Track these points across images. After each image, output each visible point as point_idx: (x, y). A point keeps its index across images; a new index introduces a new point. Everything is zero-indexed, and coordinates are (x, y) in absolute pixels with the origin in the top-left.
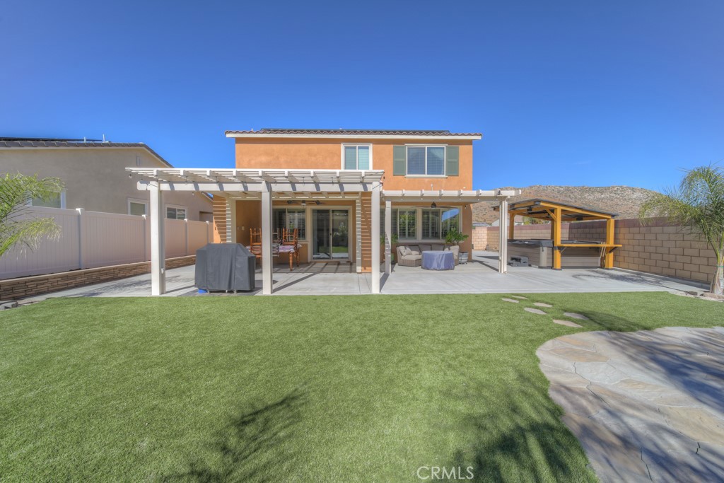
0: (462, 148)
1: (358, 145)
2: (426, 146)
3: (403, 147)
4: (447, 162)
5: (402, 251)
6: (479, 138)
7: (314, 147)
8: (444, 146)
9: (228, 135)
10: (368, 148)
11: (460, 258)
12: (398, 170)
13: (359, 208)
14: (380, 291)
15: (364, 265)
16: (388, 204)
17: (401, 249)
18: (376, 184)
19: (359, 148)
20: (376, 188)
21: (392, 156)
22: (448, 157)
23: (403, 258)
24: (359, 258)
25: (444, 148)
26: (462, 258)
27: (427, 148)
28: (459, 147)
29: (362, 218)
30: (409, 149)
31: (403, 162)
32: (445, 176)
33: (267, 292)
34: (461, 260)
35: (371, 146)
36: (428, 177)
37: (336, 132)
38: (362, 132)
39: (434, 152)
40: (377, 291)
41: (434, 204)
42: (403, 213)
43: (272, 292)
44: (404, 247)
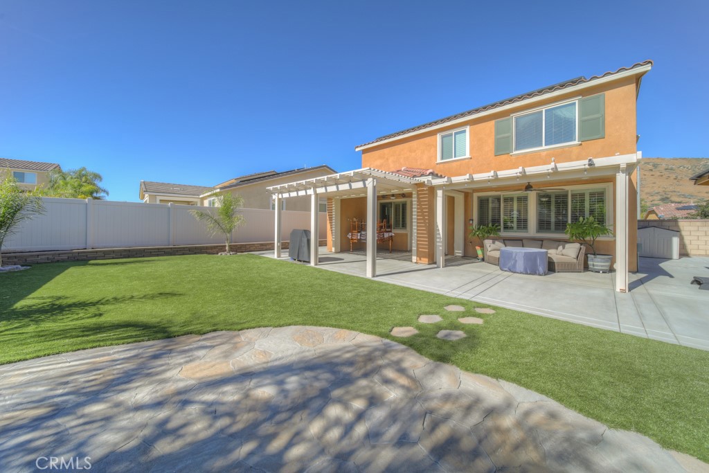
0: (609, 94)
1: (453, 132)
2: (543, 109)
3: (507, 120)
4: (581, 122)
5: (488, 246)
6: (648, 67)
7: (414, 143)
8: (576, 100)
9: (357, 150)
10: (464, 131)
11: (592, 263)
12: (502, 148)
13: (415, 199)
14: (374, 276)
15: (420, 255)
16: (440, 193)
17: (488, 243)
18: (370, 180)
19: (456, 134)
20: (370, 183)
21: (493, 134)
22: (582, 114)
23: (488, 253)
24: (414, 248)
25: (575, 103)
26: (595, 263)
27: (546, 110)
28: (604, 94)
29: (418, 209)
30: (517, 119)
31: (508, 137)
32: (576, 142)
33: (312, 264)
34: (593, 265)
35: (468, 129)
36: (546, 150)
37: (430, 125)
38: (456, 117)
39: (559, 112)
40: (369, 275)
41: (529, 187)
42: (512, 199)
43: (316, 265)
44: (491, 241)
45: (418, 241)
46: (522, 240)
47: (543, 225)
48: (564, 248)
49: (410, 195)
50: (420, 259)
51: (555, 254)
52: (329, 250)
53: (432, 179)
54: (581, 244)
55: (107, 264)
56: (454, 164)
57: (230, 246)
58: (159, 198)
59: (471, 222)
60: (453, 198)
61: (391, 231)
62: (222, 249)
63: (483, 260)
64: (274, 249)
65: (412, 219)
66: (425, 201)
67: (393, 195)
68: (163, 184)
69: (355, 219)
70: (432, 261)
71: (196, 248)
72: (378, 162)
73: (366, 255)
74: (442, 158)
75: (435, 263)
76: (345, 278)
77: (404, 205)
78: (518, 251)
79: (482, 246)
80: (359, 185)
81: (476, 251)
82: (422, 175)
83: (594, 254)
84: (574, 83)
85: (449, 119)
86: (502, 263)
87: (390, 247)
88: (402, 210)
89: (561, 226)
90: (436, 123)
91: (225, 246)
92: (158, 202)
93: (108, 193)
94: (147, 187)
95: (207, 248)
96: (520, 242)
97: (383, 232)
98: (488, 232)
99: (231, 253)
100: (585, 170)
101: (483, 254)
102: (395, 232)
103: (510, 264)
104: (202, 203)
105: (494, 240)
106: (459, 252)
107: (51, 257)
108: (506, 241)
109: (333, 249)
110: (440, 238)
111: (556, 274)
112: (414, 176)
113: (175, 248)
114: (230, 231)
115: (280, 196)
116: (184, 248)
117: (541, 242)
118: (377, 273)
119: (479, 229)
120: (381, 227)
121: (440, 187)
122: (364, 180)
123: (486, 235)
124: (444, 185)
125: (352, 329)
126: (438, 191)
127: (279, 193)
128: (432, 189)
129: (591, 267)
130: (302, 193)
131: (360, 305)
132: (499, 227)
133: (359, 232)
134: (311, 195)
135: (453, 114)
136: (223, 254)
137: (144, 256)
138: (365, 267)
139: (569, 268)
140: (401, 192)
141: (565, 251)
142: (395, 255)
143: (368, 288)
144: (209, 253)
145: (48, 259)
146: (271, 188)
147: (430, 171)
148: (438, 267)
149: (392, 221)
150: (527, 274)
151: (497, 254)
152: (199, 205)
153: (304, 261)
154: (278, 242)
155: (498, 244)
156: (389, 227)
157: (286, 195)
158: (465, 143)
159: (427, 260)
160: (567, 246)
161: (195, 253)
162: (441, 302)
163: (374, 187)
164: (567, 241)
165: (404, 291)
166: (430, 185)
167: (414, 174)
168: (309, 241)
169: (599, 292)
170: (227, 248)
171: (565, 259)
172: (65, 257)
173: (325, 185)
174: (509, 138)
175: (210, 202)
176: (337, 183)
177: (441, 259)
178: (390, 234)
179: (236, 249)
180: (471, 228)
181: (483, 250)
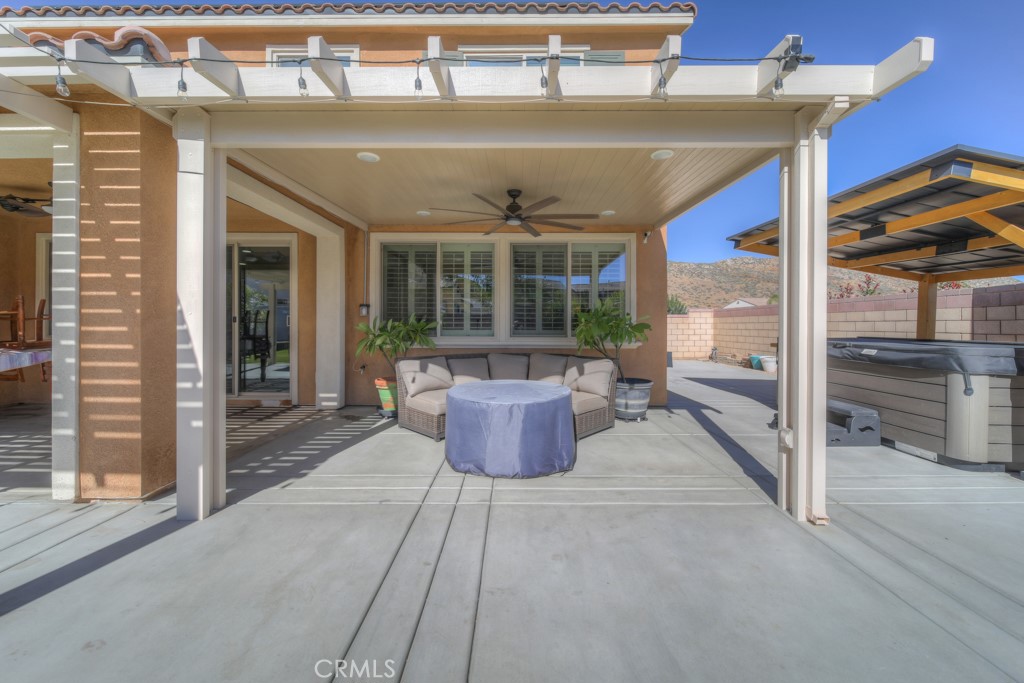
2: (524, 53)
5: (408, 378)
8: (581, 53)
11: (623, 401)
17: (407, 369)
23: (410, 400)
26: (630, 402)
34: (627, 406)
44: (416, 364)
48: (581, 372)
50: (101, 483)
54: (612, 361)
59: (364, 311)
63: (395, 420)
66: (126, 196)
79: (392, 378)
81: (376, 392)
98: (408, 338)
101: (395, 399)
105: (425, 359)
106: (328, 397)
108: (454, 360)
110: (193, 375)
119: (383, 329)
123: (402, 345)
126: (184, 145)
129: (621, 409)
132: (431, 325)
151: (433, 404)
155: (437, 372)
159: (136, 481)
160: (588, 366)
180: (361, 326)
181: (394, 391)
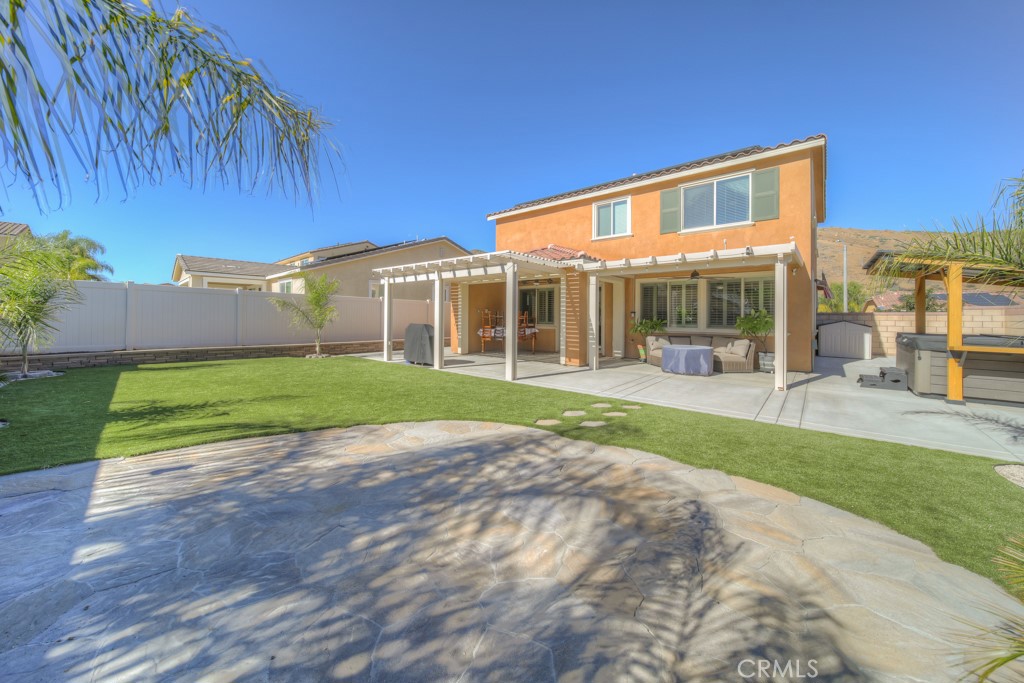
0: (783, 169)
1: (612, 202)
2: (715, 181)
3: (675, 191)
4: (754, 198)
5: (650, 344)
6: (821, 142)
7: (564, 214)
8: (749, 173)
9: (489, 219)
10: (625, 202)
11: (762, 362)
12: (668, 225)
13: (563, 286)
14: (514, 379)
15: (569, 356)
16: (593, 280)
17: (650, 340)
18: (510, 264)
19: (615, 204)
20: (509, 268)
21: (659, 207)
22: (755, 190)
23: (651, 353)
24: (563, 347)
25: (748, 177)
26: (766, 363)
27: (718, 183)
28: (779, 169)
29: (567, 298)
30: (686, 190)
31: (675, 212)
32: (750, 222)
33: (436, 366)
34: (764, 365)
35: (629, 199)
36: (717, 229)
37: (584, 191)
38: (615, 184)
39: (732, 186)
40: (508, 377)
41: (695, 274)
42: (679, 287)
43: (441, 367)
44: (654, 338)
45: (567, 338)
46: (689, 337)
47: (715, 318)
48: (733, 345)
49: (557, 281)
50: (570, 360)
51: (723, 353)
52: (456, 350)
53: (585, 262)
54: (751, 341)
55: (166, 369)
56: (613, 242)
57: (321, 346)
58: (206, 280)
59: (633, 315)
60: (611, 285)
61: (534, 327)
62: (310, 350)
63: (645, 361)
64: (383, 351)
65: (560, 311)
66: (576, 289)
67: (537, 281)
68: (210, 260)
69: (486, 311)
70: (585, 363)
71: (275, 349)
72: (518, 236)
73: (505, 358)
74: (599, 235)
75: (588, 365)
76: (481, 381)
77: (551, 293)
78: (682, 349)
79: (644, 345)
80: (497, 270)
81: (638, 350)
82: (572, 258)
83: (765, 352)
84: (747, 152)
85: (607, 186)
86: (664, 364)
87: (534, 347)
88: (549, 298)
89: (732, 320)
90: (591, 189)
91: (315, 346)
92: (205, 286)
93: (112, 271)
94: (187, 263)
95: (290, 349)
96: (687, 338)
97: (524, 327)
98: (653, 327)
99: (324, 355)
100: (743, 259)
101: (646, 354)
102: (539, 327)
103: (671, 364)
104: (269, 287)
105: (658, 336)
106: (618, 353)
107: (85, 360)
108: (671, 338)
109: (459, 350)
110: (593, 334)
111: (723, 375)
112: (563, 259)
113: (247, 349)
114: (320, 327)
115: (391, 281)
116: (259, 349)
117: (709, 339)
118: (518, 376)
119: (641, 323)
120: (521, 321)
121: (593, 272)
122: (502, 265)
123: (650, 331)
124: (597, 271)
125: (497, 421)
126: (591, 278)
127: (389, 276)
128: (584, 275)
129: (762, 366)
130: (422, 278)
131: (501, 404)
132: (665, 322)
133: (493, 328)
134: (434, 281)
135: (611, 180)
136: (314, 356)
137: (206, 360)
138: (504, 370)
139: (737, 368)
140: (547, 278)
141: (734, 349)
142: (539, 357)
143: (508, 390)
144: (293, 356)
145: (81, 362)
146: (380, 270)
147: (582, 253)
148: (591, 369)
149: (536, 314)
150: (690, 374)
151: (659, 353)
152: (264, 290)
153: (425, 364)
154: (389, 339)
155: (664, 342)
156: (532, 321)
157: (400, 280)
158: (626, 217)
159: (578, 361)
160: (737, 342)
161: (274, 356)
162: (589, 400)
163: (515, 273)
164: (737, 338)
165: (549, 392)
166: (581, 270)
167: (563, 255)
168: (431, 339)
169: (757, 391)
170: (317, 349)
171: (733, 358)
172: (103, 360)
173: (453, 268)
174: (676, 214)
175: (282, 287)
176: (468, 266)
177: (594, 360)
178: (533, 330)
179: (330, 350)
180: (632, 322)
181: (645, 350)
